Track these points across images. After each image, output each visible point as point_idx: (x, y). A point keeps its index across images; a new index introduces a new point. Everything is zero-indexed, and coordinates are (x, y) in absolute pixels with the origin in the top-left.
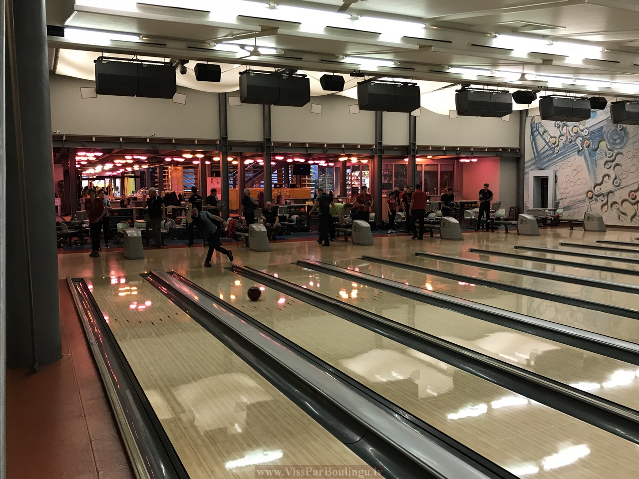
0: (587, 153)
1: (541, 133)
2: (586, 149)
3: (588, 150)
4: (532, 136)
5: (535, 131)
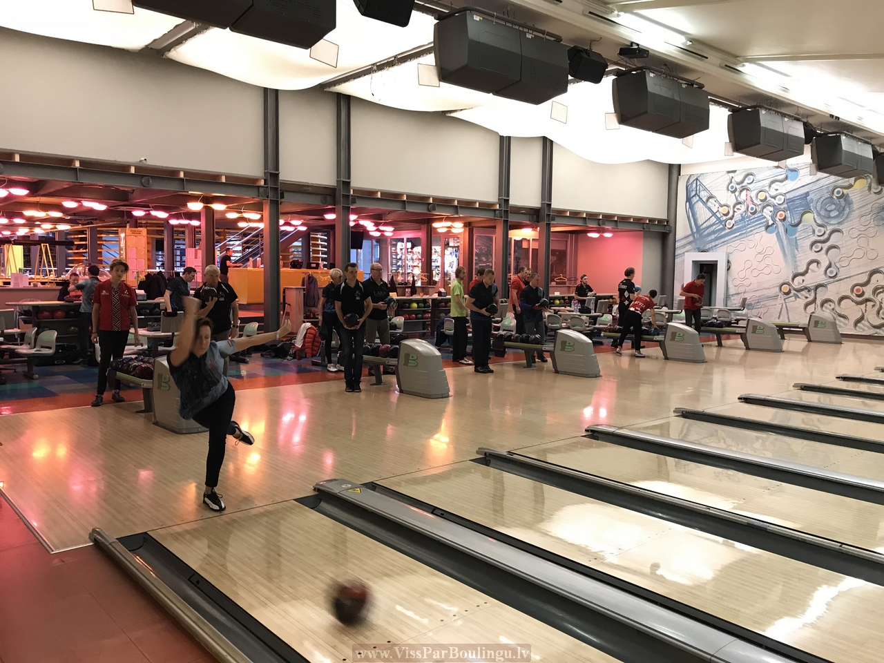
1: (704, 199)
4: (688, 204)
5: (693, 197)
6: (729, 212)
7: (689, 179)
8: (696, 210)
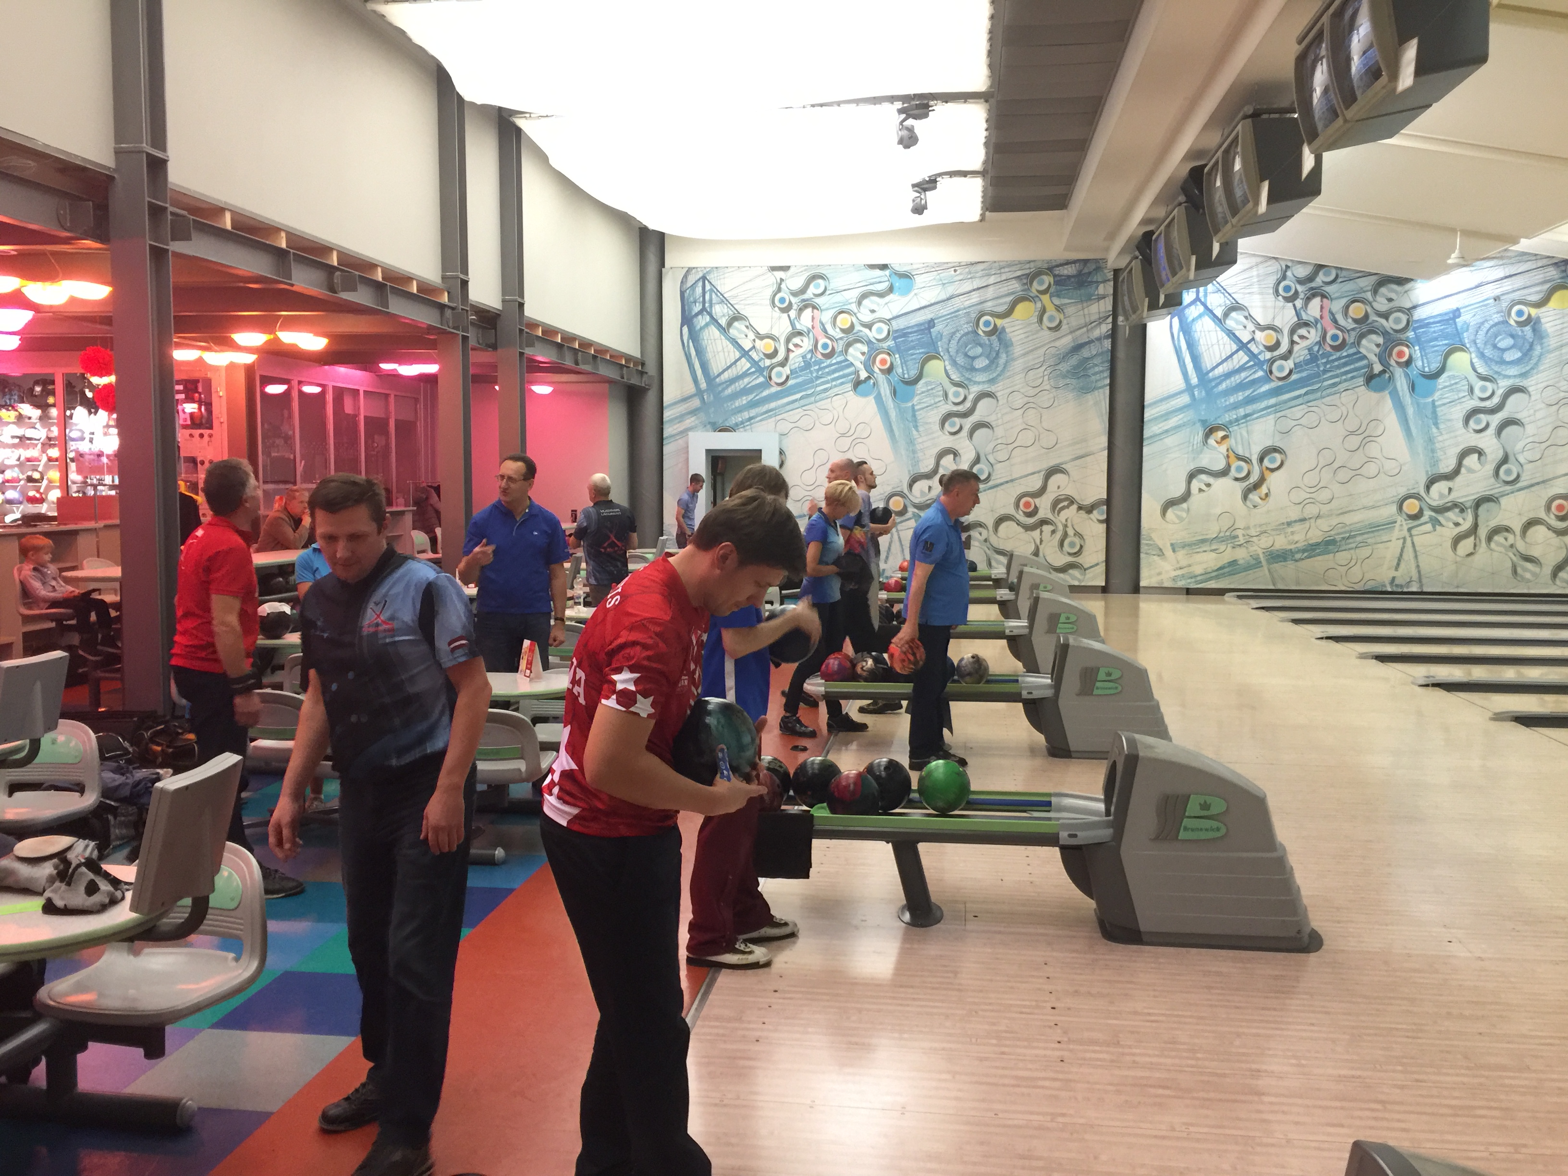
0: (885, 390)
1: (723, 322)
2: (881, 378)
3: (889, 382)
4: (685, 329)
5: (697, 315)
6: (776, 352)
7: (686, 276)
8: (704, 343)
